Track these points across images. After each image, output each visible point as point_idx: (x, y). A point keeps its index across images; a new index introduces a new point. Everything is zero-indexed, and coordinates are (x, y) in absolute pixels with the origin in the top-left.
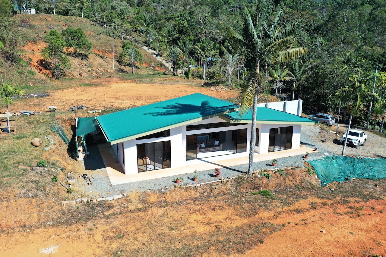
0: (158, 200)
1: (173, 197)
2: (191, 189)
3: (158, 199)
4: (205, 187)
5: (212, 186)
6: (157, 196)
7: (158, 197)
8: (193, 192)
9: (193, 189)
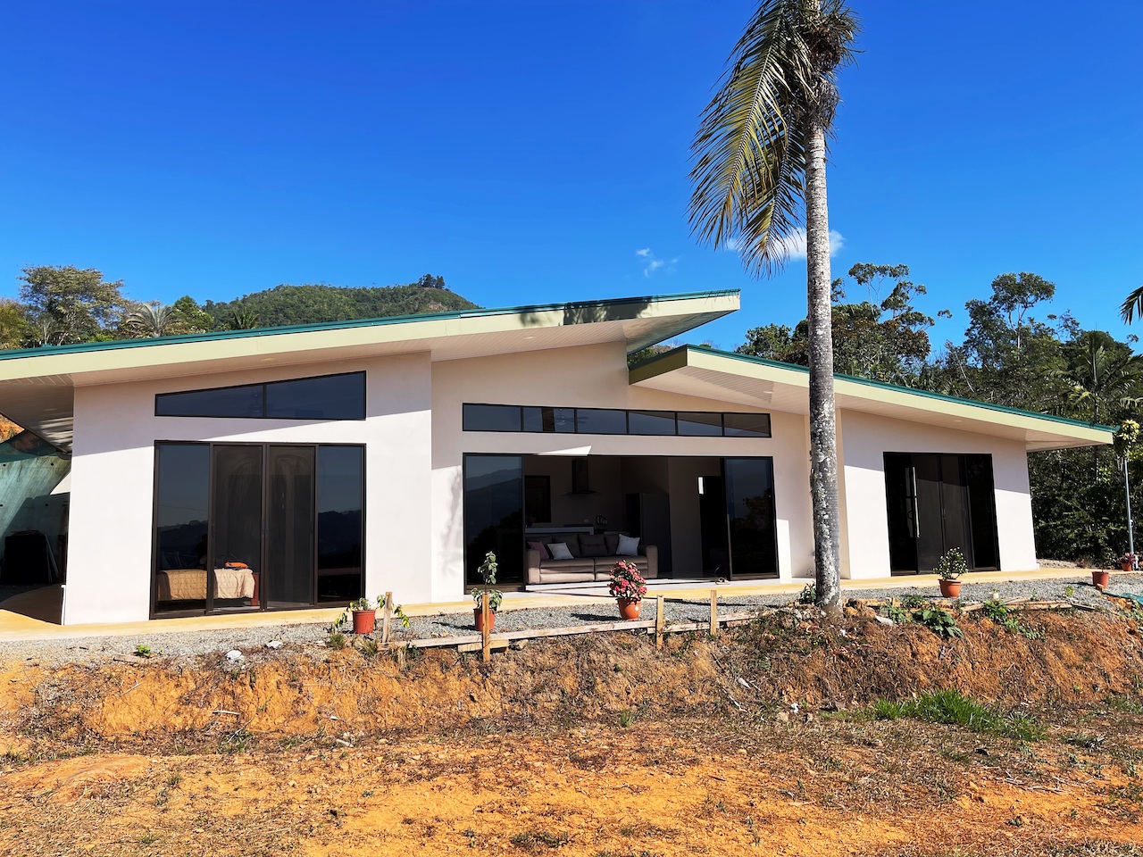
0: (178, 722)
1: (302, 708)
2: (445, 667)
3: (178, 713)
4: (546, 659)
5: (593, 655)
6: (175, 693)
7: (185, 701)
8: (455, 686)
9: (458, 669)
